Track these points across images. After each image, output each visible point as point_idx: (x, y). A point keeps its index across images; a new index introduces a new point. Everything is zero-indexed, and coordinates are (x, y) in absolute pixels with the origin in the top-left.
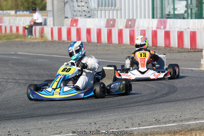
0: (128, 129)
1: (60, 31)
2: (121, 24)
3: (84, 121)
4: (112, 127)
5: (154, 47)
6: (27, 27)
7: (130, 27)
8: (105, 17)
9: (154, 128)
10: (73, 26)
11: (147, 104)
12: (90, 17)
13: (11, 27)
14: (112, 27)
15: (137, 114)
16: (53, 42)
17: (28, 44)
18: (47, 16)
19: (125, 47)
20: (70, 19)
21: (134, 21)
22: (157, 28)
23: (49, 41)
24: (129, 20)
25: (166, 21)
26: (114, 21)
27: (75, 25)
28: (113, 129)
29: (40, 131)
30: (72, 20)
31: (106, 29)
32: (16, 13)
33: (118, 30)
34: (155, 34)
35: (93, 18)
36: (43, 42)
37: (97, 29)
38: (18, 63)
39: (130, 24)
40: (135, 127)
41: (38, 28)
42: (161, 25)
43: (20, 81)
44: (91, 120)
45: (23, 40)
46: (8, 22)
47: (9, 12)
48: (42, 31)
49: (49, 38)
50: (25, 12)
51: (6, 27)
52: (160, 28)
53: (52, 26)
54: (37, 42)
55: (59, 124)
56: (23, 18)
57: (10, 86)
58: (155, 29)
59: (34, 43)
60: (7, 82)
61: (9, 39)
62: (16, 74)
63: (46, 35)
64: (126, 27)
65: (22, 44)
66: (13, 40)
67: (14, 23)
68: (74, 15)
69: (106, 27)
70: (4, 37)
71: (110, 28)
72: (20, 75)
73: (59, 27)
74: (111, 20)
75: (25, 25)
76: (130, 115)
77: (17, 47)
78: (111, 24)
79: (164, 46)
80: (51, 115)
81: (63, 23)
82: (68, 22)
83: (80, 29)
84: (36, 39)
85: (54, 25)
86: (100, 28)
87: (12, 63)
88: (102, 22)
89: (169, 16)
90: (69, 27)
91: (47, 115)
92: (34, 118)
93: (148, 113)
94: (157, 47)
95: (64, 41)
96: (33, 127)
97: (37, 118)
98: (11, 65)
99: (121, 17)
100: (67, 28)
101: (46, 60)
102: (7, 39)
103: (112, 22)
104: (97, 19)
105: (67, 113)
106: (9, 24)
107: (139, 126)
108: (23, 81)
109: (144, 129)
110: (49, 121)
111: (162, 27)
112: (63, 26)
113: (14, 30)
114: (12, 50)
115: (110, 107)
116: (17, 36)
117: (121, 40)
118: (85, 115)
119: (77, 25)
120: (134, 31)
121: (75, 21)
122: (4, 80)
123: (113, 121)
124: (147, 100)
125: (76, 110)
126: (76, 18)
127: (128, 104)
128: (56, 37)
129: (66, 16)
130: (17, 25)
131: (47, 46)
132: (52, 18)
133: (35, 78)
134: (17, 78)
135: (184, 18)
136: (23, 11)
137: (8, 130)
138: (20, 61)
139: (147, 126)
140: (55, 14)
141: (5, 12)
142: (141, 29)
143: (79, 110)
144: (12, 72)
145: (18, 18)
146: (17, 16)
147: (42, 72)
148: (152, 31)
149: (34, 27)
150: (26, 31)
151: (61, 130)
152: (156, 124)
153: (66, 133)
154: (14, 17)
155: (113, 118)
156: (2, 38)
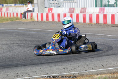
0: (86, 71)
1: (42, 15)
2: (77, 11)
3: (61, 67)
4: (77, 70)
5: (97, 24)
6: (23, 13)
7: (83, 12)
8: (68, 7)
9: (101, 70)
10: (50, 12)
11: (96, 57)
12: (59, 7)
13: (13, 13)
14: (72, 12)
15: (91, 63)
16: (38, 22)
17: (24, 23)
18: (34, 7)
19: (80, 24)
20: (48, 8)
21: (85, 9)
22: (99, 13)
23: (36, 21)
24: (82, 8)
25: (104, 8)
26: (74, 9)
27: (50, 11)
28: (78, 71)
29: (35, 73)
30: (49, 9)
31: (69, 14)
32: (15, 5)
33: (76, 14)
34: (98, 16)
35: (61, 7)
36: (32, 22)
37: (64, 14)
38: (18, 34)
39: (83, 10)
40: (91, 70)
41: (29, 14)
42: (102, 11)
43: (21, 45)
44: (64, 66)
45: (20, 21)
46: (11, 10)
47: (11, 4)
48: (32, 15)
49: (36, 19)
50: (20, 5)
51: (10, 14)
52: (101, 13)
53: (37, 13)
54: (29, 22)
55: (46, 69)
56: (20, 8)
57: (15, 47)
58: (97, 13)
59: (27, 22)
60: (13, 45)
61: (13, 20)
62: (18, 40)
63: (34, 18)
64: (81, 12)
65: (20, 23)
66: (15, 21)
67: (15, 11)
68: (50, 6)
69: (69, 12)
70: (9, 19)
71: (72, 13)
72: (20, 41)
73: (42, 13)
74: (72, 8)
75: (21, 12)
76: (87, 63)
77: (18, 25)
78: (72, 11)
79: (103, 23)
80: (40, 64)
81: (44, 10)
82: (46, 10)
83: (54, 14)
84: (28, 20)
85: (38, 12)
86: (65, 13)
87: (15, 34)
88: (67, 10)
89: (105, 6)
90: (47, 13)
91: (38, 64)
92: (31, 66)
93: (97, 62)
94: (99, 24)
95: (44, 21)
96: (31, 71)
97: (33, 65)
98: (15, 35)
99: (77, 7)
100: (46, 14)
101: (35, 33)
102: (11, 21)
103: (72, 10)
104: (63, 8)
105: (50, 63)
106: (12, 11)
107: (93, 70)
108: (23, 45)
109: (96, 71)
110: (40, 67)
111: (102, 12)
112: (44, 12)
113: (15, 15)
114: (15, 27)
115: (75, 59)
116: (17, 19)
117: (78, 20)
118: (61, 63)
119: (52, 12)
120: (85, 14)
121: (51, 10)
122: (11, 44)
123: (77, 67)
124: (96, 55)
125: (55, 61)
126: (51, 8)
127: (85, 57)
128: (40, 19)
129: (45, 6)
130: (17, 12)
131: (35, 24)
132: (37, 8)
133: (29, 43)
134: (19, 43)
135: (114, 7)
136: (19, 4)
137: (17, 72)
138: (20, 33)
139: (97, 69)
140: (39, 5)
141: (9, 5)
142: (89, 13)
143: (56, 61)
144: (15, 39)
145: (17, 8)
146: (16, 7)
147: (33, 39)
148: (96, 14)
149: (27, 13)
150: (22, 15)
151: (48, 72)
152: (102, 68)
153: (51, 74)
154: (15, 8)
155: (77, 65)
156: (8, 20)
